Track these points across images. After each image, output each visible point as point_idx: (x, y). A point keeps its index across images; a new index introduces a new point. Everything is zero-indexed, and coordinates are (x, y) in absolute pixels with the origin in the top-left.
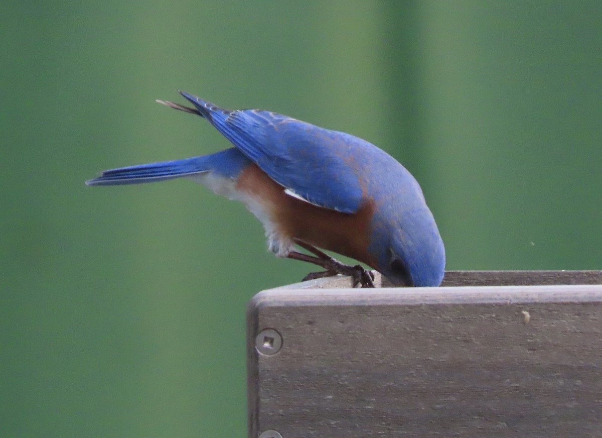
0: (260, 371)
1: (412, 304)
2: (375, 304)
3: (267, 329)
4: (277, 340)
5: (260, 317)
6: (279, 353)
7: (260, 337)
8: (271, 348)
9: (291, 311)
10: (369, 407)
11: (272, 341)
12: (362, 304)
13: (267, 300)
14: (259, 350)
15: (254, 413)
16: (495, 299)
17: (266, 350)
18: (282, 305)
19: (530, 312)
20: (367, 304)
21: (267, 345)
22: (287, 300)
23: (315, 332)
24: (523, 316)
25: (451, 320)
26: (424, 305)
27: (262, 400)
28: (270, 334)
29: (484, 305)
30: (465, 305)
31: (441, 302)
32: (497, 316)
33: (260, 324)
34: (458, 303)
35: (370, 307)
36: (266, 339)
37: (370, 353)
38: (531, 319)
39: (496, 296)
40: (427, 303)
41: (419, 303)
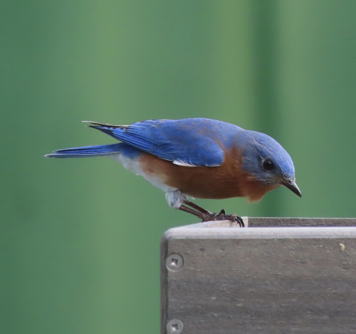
0: (169, 281)
1: (268, 238)
2: (244, 238)
3: (173, 253)
4: (180, 260)
5: (169, 246)
6: (181, 269)
7: (169, 259)
8: (176, 266)
9: (189, 242)
10: (239, 305)
11: (176, 262)
12: (235, 238)
13: (174, 235)
14: (168, 266)
15: (165, 308)
16: (322, 235)
17: (173, 267)
18: (184, 238)
19: (345, 244)
20: (238, 238)
21: (173, 264)
22: (187, 235)
23: (205, 256)
24: (340, 247)
25: (294, 249)
26: (276, 239)
27: (170, 300)
28: (176, 257)
29: (315, 240)
30: (303, 240)
31: (287, 237)
32: (323, 247)
33: (169, 250)
34: (297, 238)
35: (240, 240)
36: (173, 260)
37: (240, 270)
38: (346, 249)
39: (323, 234)
40: (278, 238)
41: (272, 238)
